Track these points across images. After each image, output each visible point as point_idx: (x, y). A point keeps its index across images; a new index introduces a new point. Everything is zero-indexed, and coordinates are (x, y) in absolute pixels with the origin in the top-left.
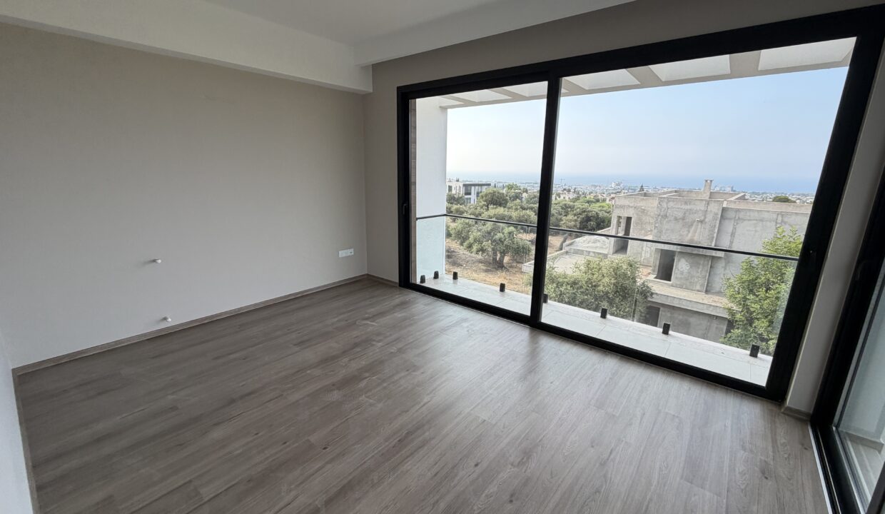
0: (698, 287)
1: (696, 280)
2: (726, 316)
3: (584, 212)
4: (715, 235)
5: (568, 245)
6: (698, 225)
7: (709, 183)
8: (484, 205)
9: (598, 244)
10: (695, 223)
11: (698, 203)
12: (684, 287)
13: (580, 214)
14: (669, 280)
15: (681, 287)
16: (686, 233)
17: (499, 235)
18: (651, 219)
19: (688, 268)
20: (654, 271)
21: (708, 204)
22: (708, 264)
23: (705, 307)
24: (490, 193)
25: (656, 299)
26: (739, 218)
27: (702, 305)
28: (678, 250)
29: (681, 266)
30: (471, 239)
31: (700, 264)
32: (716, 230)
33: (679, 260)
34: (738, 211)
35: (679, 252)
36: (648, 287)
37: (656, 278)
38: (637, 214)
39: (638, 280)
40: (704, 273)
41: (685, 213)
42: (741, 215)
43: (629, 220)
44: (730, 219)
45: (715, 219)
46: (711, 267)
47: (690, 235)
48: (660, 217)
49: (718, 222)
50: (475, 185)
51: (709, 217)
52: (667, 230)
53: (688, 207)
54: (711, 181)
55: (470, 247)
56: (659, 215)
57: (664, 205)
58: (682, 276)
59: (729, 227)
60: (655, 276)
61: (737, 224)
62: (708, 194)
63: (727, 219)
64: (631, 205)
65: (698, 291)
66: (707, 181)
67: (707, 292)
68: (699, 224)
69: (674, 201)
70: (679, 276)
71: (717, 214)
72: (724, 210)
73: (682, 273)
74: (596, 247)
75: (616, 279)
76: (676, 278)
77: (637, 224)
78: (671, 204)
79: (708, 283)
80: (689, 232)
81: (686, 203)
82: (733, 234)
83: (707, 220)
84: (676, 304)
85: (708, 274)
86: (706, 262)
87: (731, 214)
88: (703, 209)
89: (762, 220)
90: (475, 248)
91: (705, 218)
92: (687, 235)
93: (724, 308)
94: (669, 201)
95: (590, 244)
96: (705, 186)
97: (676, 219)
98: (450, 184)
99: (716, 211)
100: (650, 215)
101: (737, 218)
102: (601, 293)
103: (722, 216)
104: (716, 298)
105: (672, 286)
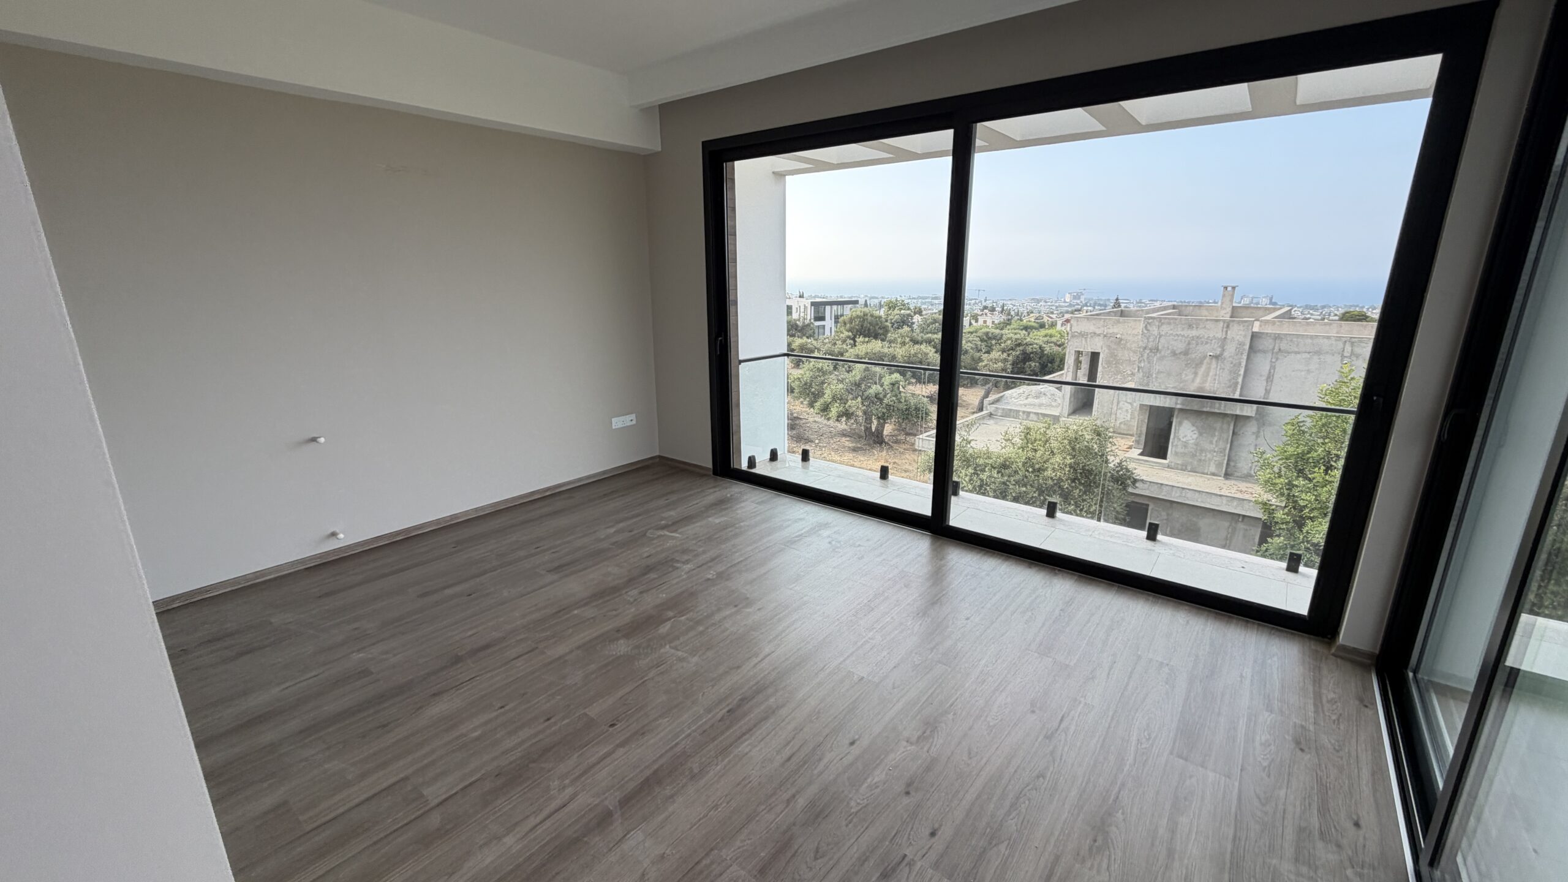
0: (1213, 469)
1: (1209, 456)
2: (1259, 514)
3: (1019, 345)
4: (1240, 380)
5: (993, 403)
6: (1210, 364)
7: (1229, 290)
8: (849, 337)
9: (1043, 400)
10: (1207, 360)
11: (1209, 325)
12: (1189, 468)
13: (1012, 349)
14: (1164, 457)
15: (1183, 468)
16: (1191, 377)
17: (875, 389)
18: (1131, 354)
19: (1195, 436)
20: (1137, 442)
21: (1228, 327)
22: (1229, 429)
23: (1224, 500)
24: (858, 317)
25: (1141, 490)
26: (1280, 350)
27: (1219, 499)
28: (1179, 406)
29: (1184, 433)
30: (827, 397)
31: (1215, 429)
32: (1242, 372)
33: (1180, 423)
34: (1277, 337)
35: (1181, 410)
36: (1128, 470)
37: (1141, 454)
38: (1109, 347)
39: (1111, 458)
40: (1221, 444)
41: (1189, 344)
42: (1284, 345)
43: (1095, 357)
44: (1264, 352)
45: (1239, 353)
46: (1234, 433)
47: (1198, 380)
48: (1147, 351)
49: (1245, 357)
50: (831, 303)
51: (1230, 349)
52: (1159, 372)
53: (1194, 333)
54: (1234, 288)
55: (825, 409)
56: (1145, 348)
57: (1154, 330)
58: (1186, 451)
59: (1263, 364)
60: (1141, 451)
61: (1277, 359)
62: (1229, 310)
63: (1260, 351)
64: (1098, 331)
65: (1213, 474)
66: (1226, 288)
67: (1227, 475)
68: (1214, 361)
69: (1169, 324)
70: (1180, 450)
71: (1242, 344)
72: (1254, 336)
73: (1185, 445)
74: (1040, 405)
75: (1074, 457)
76: (1176, 454)
77: (1109, 363)
78: (1165, 329)
79: (1229, 460)
80: (1196, 374)
81: (1190, 327)
82: (1270, 378)
83: (1226, 354)
84: (1175, 497)
85: (1229, 445)
86: (1225, 426)
87: (1267, 344)
88: (1219, 335)
89: (1318, 353)
90: (834, 411)
91: (1224, 350)
92: (1193, 381)
93: (1256, 502)
94: (1163, 324)
95: (1030, 400)
96: (1224, 296)
97: (1174, 354)
98: (789, 303)
99: (1242, 339)
100: (1130, 349)
101: (1276, 350)
102: (1050, 482)
103: (1251, 347)
104: (1243, 486)
105: (1169, 467)
